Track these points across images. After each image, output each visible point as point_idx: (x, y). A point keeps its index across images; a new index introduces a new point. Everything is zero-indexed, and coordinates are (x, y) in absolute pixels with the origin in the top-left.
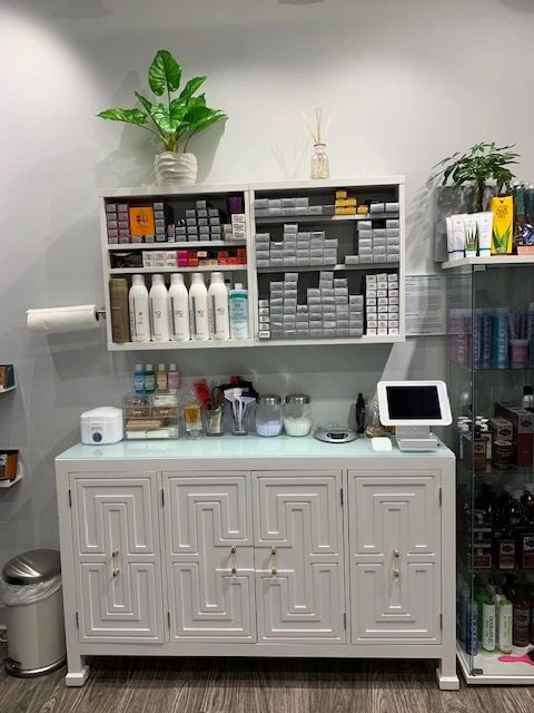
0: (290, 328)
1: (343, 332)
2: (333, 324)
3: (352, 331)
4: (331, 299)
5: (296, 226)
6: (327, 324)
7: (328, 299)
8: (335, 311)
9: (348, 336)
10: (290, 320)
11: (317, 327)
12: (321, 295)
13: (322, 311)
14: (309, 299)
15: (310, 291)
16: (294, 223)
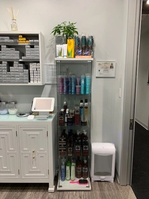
0: (4, 79)
1: (22, 81)
2: (19, 79)
3: (25, 81)
4: (18, 70)
5: (5, 46)
6: (17, 79)
7: (17, 70)
8: (19, 75)
9: (23, 83)
10: (4, 77)
11: (13, 79)
12: (14, 69)
13: (15, 74)
14: (11, 70)
15: (11, 67)
16: (5, 45)
